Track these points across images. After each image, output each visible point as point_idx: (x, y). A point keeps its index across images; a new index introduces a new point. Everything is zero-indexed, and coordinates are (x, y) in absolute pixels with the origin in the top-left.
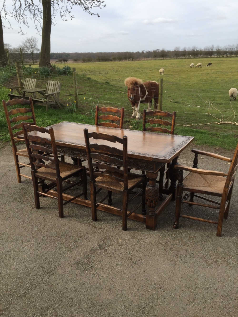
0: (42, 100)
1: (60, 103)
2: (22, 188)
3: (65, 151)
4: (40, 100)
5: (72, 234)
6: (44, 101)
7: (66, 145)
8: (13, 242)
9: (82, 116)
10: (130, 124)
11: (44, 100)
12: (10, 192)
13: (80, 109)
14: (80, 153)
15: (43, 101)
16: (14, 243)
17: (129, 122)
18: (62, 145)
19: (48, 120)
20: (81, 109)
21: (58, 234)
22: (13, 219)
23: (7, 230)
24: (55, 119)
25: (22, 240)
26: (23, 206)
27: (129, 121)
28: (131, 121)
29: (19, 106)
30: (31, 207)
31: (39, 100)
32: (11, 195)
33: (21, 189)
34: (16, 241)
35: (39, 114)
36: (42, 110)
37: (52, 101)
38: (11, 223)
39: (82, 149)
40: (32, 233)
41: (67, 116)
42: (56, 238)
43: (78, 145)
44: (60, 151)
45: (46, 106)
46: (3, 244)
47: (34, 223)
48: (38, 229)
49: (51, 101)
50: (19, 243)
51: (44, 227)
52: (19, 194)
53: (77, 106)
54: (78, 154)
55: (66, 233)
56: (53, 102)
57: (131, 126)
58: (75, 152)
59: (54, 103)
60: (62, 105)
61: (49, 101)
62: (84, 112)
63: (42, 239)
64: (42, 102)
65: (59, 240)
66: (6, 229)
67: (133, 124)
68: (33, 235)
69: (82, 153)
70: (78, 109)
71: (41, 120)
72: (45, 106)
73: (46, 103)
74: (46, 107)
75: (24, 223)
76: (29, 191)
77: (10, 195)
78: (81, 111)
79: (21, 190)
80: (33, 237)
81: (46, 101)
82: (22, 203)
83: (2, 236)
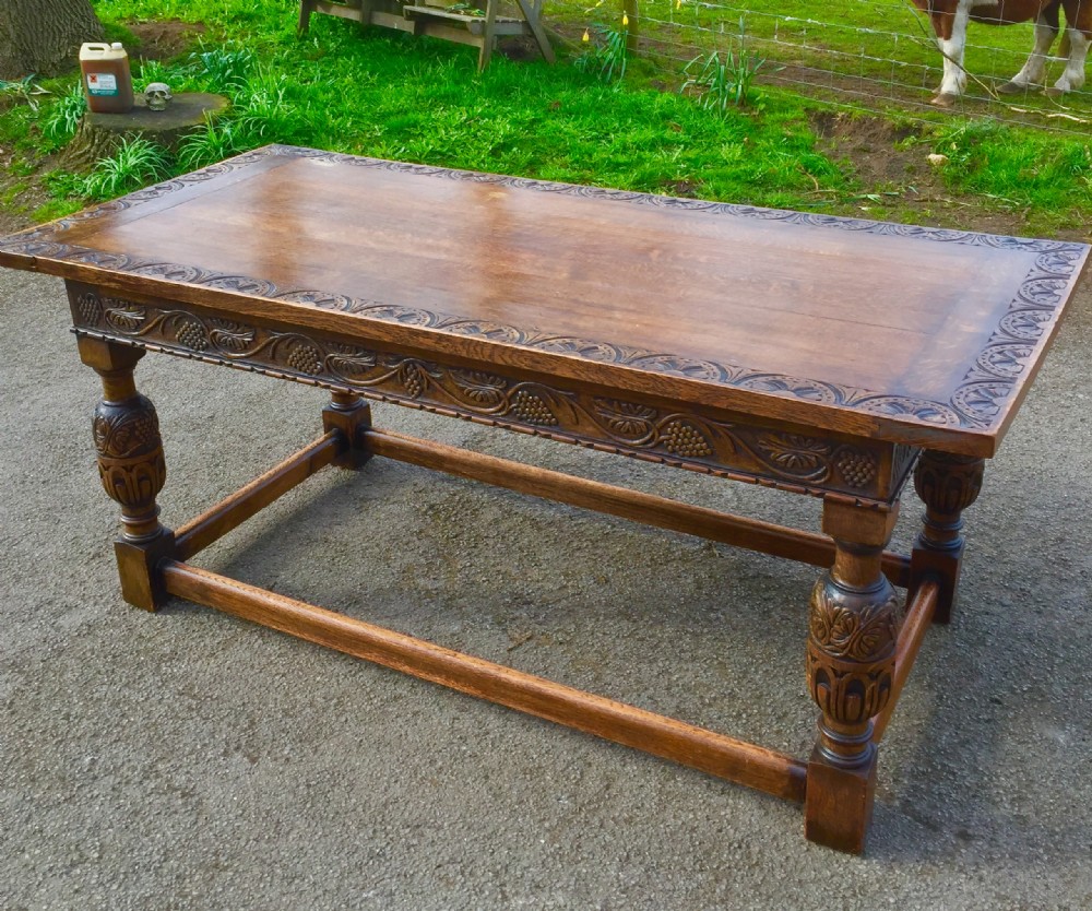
0: (458, 13)
1: (545, 31)
2: (431, 507)
3: (275, 349)
4: (451, 12)
5: (792, 861)
6: (473, 21)
7: (281, 313)
8: (449, 884)
9: (663, 98)
10: (932, 144)
11: (469, 14)
12: (373, 528)
13: (643, 61)
14: (375, 362)
15: (468, 19)
16: (455, 895)
17: (918, 131)
18: (259, 314)
19: (495, 118)
20: (650, 58)
21: (708, 853)
22: (415, 714)
23: (397, 790)
24: (529, 114)
25: (497, 874)
26: (456, 628)
27: (920, 124)
28: (928, 126)
29: (341, 44)
30: (505, 638)
31: (447, 15)
32: (378, 545)
33: (426, 512)
34: (462, 873)
35: (448, 88)
36: (457, 65)
37: (510, 19)
38: (410, 738)
39: (387, 339)
40: (547, 824)
41: (586, 97)
42: (700, 886)
43: (359, 316)
44: (246, 347)
45: (479, 43)
46: (392, 894)
47: (540, 755)
48: (573, 796)
49: (506, 19)
50: (482, 892)
51: (608, 787)
52: (417, 543)
53: (631, 43)
54: (362, 371)
55: (755, 849)
56: (513, 22)
57: (940, 157)
58: (336, 356)
59: (518, 30)
60: (552, 40)
61: (497, 22)
62: (668, 75)
63: (617, 877)
64: (462, 26)
65: (723, 901)
66: (388, 782)
67: (947, 143)
68: (553, 840)
69: (388, 362)
70: (635, 61)
71: (460, 116)
72: (475, 44)
73: (478, 28)
74: (478, 49)
75: (483, 744)
76: (472, 528)
77: (377, 549)
78: (649, 73)
79: (429, 520)
80: (558, 855)
81: (480, 19)
82: (448, 607)
83: (375, 831)
